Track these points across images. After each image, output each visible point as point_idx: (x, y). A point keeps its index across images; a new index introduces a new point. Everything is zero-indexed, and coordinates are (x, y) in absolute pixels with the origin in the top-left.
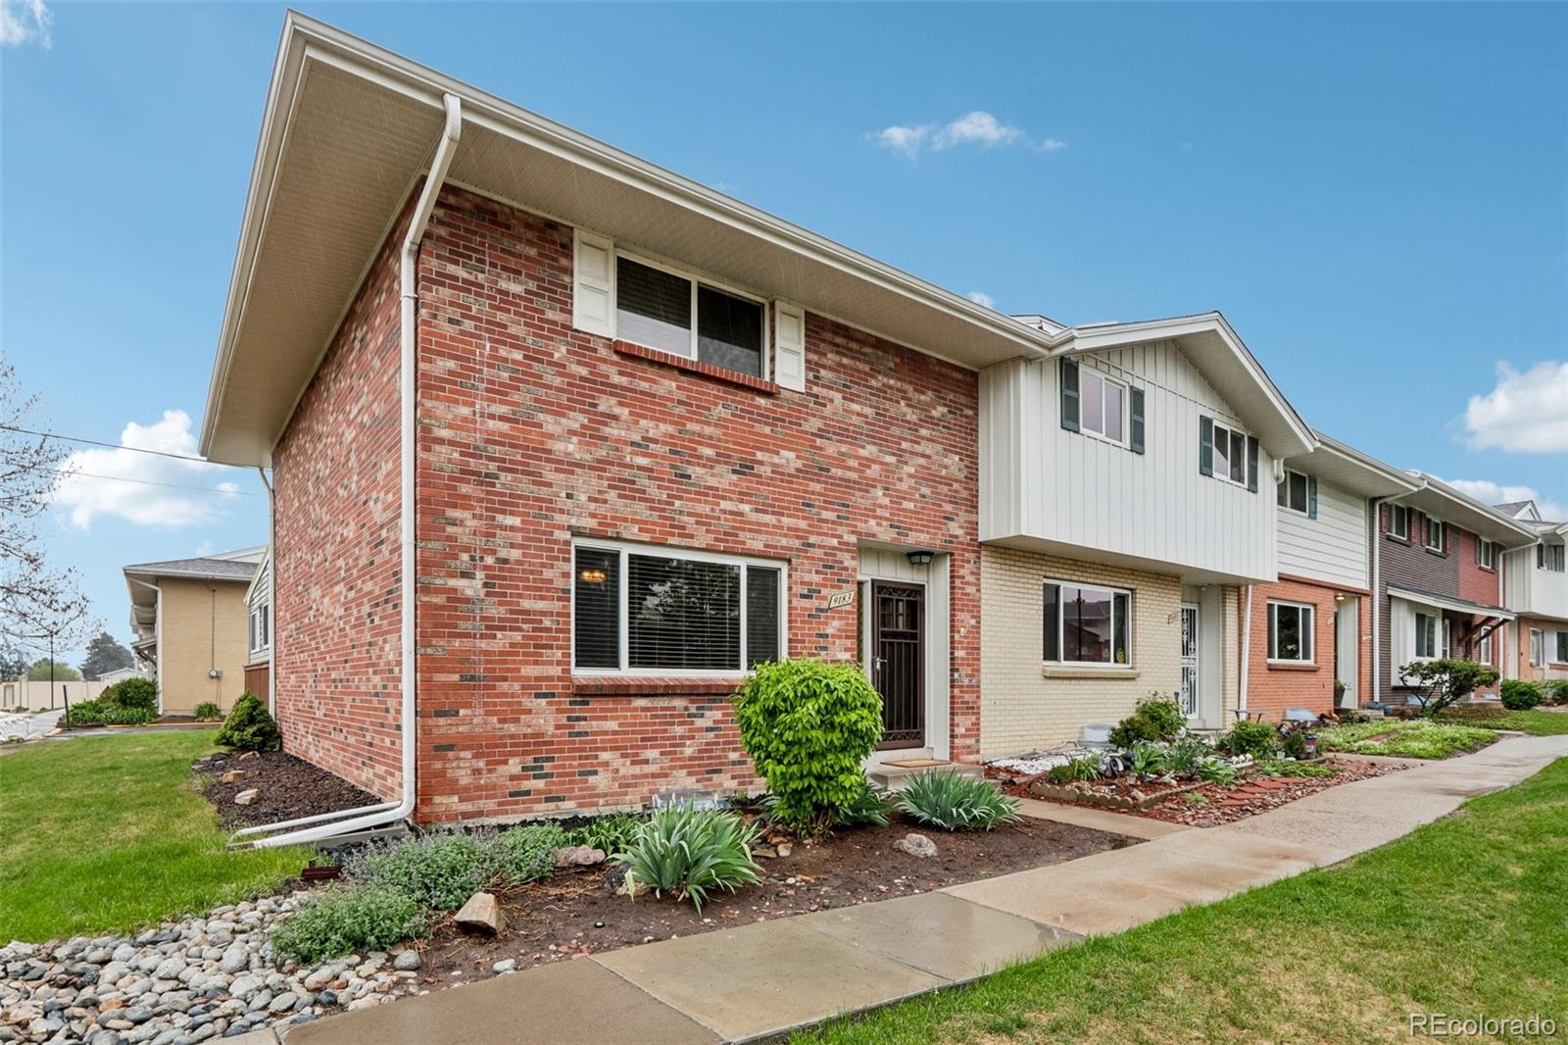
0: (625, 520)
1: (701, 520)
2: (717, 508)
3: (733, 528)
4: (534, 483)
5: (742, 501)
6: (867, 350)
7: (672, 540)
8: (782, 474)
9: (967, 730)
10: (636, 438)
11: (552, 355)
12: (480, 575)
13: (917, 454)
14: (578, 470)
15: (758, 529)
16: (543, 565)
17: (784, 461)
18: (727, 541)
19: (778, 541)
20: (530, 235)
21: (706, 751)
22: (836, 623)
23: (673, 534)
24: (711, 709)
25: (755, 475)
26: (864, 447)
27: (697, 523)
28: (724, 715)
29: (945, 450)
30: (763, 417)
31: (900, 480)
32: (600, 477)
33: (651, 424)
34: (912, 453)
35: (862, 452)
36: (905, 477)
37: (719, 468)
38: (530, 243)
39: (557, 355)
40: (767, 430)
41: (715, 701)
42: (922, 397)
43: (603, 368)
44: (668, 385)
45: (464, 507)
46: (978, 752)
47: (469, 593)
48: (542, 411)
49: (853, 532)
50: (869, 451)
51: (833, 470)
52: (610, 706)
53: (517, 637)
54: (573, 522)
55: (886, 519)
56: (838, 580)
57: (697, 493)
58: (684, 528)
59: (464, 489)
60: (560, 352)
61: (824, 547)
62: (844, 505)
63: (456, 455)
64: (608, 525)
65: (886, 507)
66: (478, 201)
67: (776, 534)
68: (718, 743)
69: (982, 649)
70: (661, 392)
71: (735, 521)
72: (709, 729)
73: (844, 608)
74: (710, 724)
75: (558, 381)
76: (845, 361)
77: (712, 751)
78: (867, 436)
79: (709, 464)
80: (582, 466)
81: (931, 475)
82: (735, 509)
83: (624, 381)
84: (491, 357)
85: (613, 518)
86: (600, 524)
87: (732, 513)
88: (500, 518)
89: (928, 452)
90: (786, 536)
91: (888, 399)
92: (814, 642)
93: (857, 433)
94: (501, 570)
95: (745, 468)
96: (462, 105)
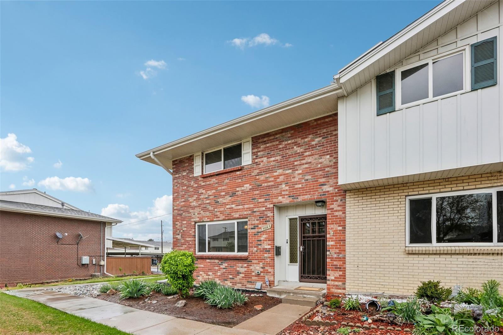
0: (204, 217)
1: (221, 212)
2: (225, 208)
3: (230, 212)
4: (188, 213)
5: (232, 204)
6: (277, 136)
7: (215, 219)
8: (245, 192)
9: (335, 278)
10: (207, 196)
11: (191, 185)
12: (180, 234)
13: (303, 164)
14: (196, 208)
15: (237, 211)
16: (190, 230)
17: (245, 188)
18: (228, 216)
19: (243, 213)
20: (187, 161)
21: (223, 274)
22: (265, 236)
23: (214, 218)
24: (224, 263)
25: (236, 196)
26: (276, 172)
27: (220, 213)
28: (228, 265)
29: (320, 156)
30: (239, 177)
31: (294, 177)
32: (200, 208)
33: (210, 192)
34: (300, 165)
35: (275, 174)
36: (296, 175)
37: (226, 197)
38: (187, 163)
39: (192, 184)
40: (240, 180)
41: (225, 261)
42: (306, 140)
43: (200, 182)
44: (214, 180)
45: (178, 221)
46: (344, 289)
47: (179, 238)
48: (189, 197)
49: (271, 204)
50: (280, 171)
51: (263, 184)
52: (202, 261)
53: (186, 246)
54: (195, 220)
55: (287, 195)
56: (265, 221)
57: (220, 206)
58: (217, 216)
59: (178, 218)
60: (192, 183)
61: (260, 211)
62: (267, 195)
63: (177, 212)
64: (201, 219)
65: (287, 190)
66: (179, 160)
67: (243, 211)
68: (226, 272)
70: (212, 182)
71: (230, 210)
72: (224, 268)
73: (267, 231)
74: (224, 267)
75: (192, 190)
76: (268, 145)
77: (225, 274)
78: (277, 167)
79: (223, 197)
80: (196, 207)
81: (312, 170)
82: (230, 207)
83: (204, 184)
84: (182, 190)
85: (202, 217)
86: (200, 219)
87: (229, 208)
88: (183, 222)
89: (309, 161)
90: (246, 211)
91: (287, 149)
92: (256, 243)
93: (273, 168)
94: (183, 233)
95: (233, 194)
96: (154, 152)
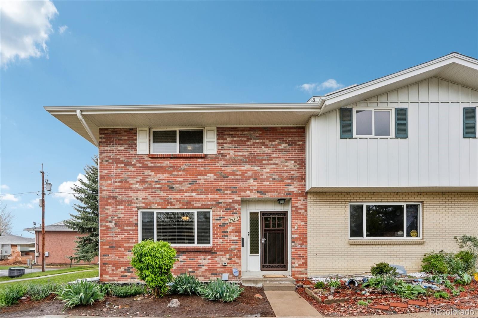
0: (153, 203)
1: (177, 200)
2: (183, 196)
3: (189, 201)
4: (127, 197)
5: (192, 192)
6: (246, 133)
7: (168, 207)
8: (209, 181)
9: (299, 265)
10: (156, 180)
11: (132, 163)
12: (114, 222)
13: (271, 164)
14: (139, 192)
15: (198, 200)
16: (130, 218)
17: (209, 177)
18: (187, 205)
19: (206, 203)
20: (126, 134)
21: (180, 268)
22: (231, 228)
23: (168, 205)
24: (182, 255)
25: (198, 184)
26: (244, 167)
27: (176, 201)
28: (186, 257)
29: (286, 160)
30: (201, 165)
31: (262, 175)
32: (146, 193)
33: (161, 175)
34: (268, 164)
35: (243, 168)
36: (264, 173)
37: (184, 184)
38: (126, 136)
39: (133, 163)
40: (202, 169)
41: (183, 253)
42: (273, 143)
43: (146, 163)
44: (167, 163)
45: (110, 205)
46: (306, 274)
47: (111, 226)
48: (129, 178)
49: (239, 196)
50: (247, 167)
51: (230, 177)
53: (123, 236)
54: (138, 205)
55: (255, 190)
56: (232, 213)
57: (176, 192)
58: (172, 203)
59: (110, 201)
60: (134, 161)
61: (226, 203)
62: (234, 188)
63: (108, 193)
64: (148, 205)
65: (255, 186)
66: (112, 130)
67: (206, 201)
68: (185, 266)
69: (308, 234)
70: (164, 165)
71: (190, 199)
72: (182, 261)
73: (235, 222)
75: (133, 169)
76: (235, 139)
77: (182, 268)
78: (245, 162)
79: (181, 183)
80: (140, 190)
81: (279, 170)
82: (190, 195)
83: (152, 165)
84: (116, 167)
85: (149, 203)
86: (146, 205)
87: (188, 196)
88: (118, 207)
89: (276, 162)
90: (210, 201)
91: (255, 147)
92: (222, 234)
93: (241, 162)
94: (119, 220)
95: (194, 182)
96: (82, 111)
